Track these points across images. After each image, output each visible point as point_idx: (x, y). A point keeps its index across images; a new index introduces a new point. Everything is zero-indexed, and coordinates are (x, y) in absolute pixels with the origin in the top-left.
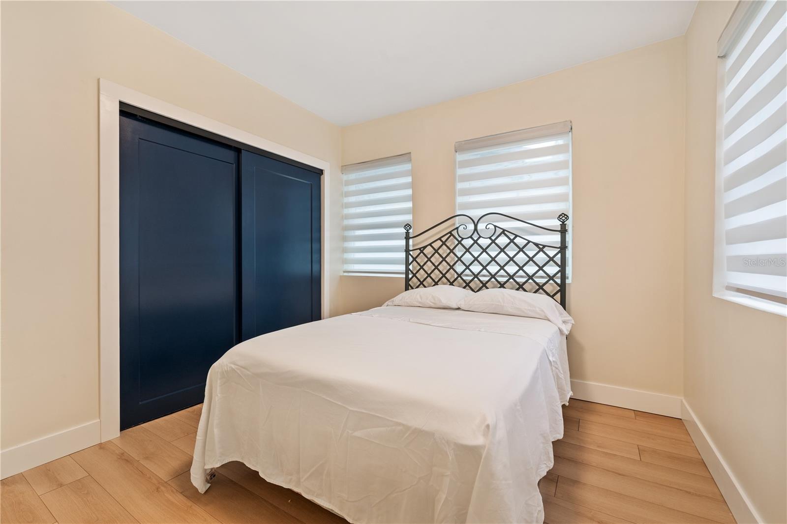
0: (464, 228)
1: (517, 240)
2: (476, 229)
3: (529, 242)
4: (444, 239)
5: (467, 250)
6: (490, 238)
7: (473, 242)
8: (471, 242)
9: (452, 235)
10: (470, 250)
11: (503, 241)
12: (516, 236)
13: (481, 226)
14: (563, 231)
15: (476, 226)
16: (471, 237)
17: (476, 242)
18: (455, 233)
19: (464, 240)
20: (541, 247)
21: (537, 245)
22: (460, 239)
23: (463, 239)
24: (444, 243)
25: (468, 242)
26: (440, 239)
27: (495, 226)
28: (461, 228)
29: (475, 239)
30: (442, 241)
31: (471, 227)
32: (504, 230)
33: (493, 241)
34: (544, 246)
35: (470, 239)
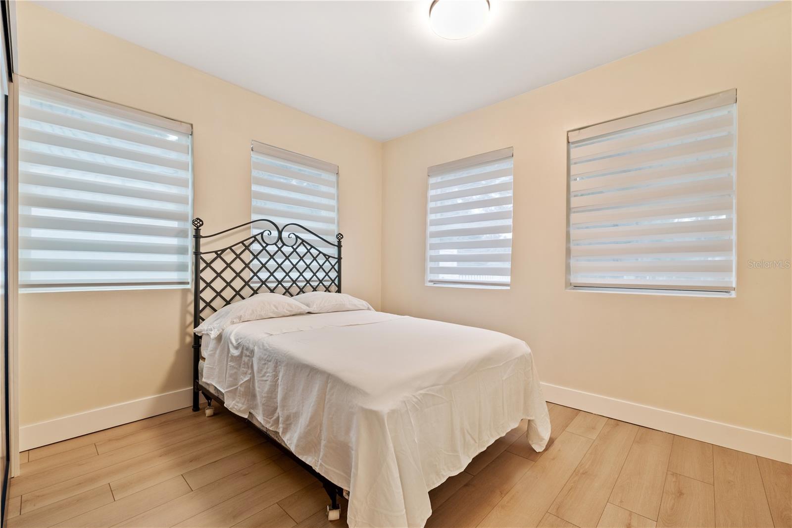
0: (268, 234)
1: (313, 251)
2: (280, 238)
3: (320, 252)
4: (246, 243)
5: (272, 257)
6: (292, 247)
7: (277, 249)
8: (275, 248)
9: (256, 240)
10: (274, 257)
11: (302, 250)
12: (312, 247)
13: (285, 235)
14: (339, 246)
15: (280, 233)
16: (275, 244)
17: (280, 249)
18: (259, 237)
19: (269, 246)
20: (327, 257)
21: (325, 255)
22: (264, 245)
23: (267, 245)
24: (247, 248)
25: (272, 249)
26: (242, 242)
27: (297, 237)
28: (266, 234)
29: (280, 246)
30: (244, 245)
31: (275, 233)
32: (303, 241)
33: (295, 250)
34: (329, 257)
35: (274, 246)
